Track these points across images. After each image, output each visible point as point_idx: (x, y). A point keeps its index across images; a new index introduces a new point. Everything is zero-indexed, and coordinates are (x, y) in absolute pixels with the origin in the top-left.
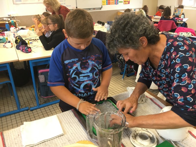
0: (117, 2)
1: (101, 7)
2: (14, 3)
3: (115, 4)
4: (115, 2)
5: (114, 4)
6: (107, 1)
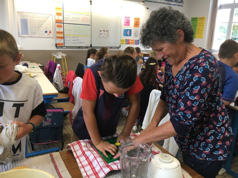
0: (137, 42)
1: (119, 46)
2: (20, 36)
3: (136, 44)
4: (136, 42)
5: (134, 44)
6: (126, 40)
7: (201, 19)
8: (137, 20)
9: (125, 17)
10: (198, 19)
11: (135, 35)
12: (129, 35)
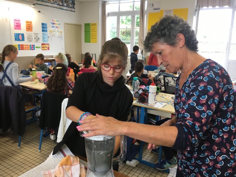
6: (19, 45)
7: (93, 25)
8: (29, 24)
9: (15, 20)
10: (91, 25)
11: (29, 40)
12: (21, 40)
